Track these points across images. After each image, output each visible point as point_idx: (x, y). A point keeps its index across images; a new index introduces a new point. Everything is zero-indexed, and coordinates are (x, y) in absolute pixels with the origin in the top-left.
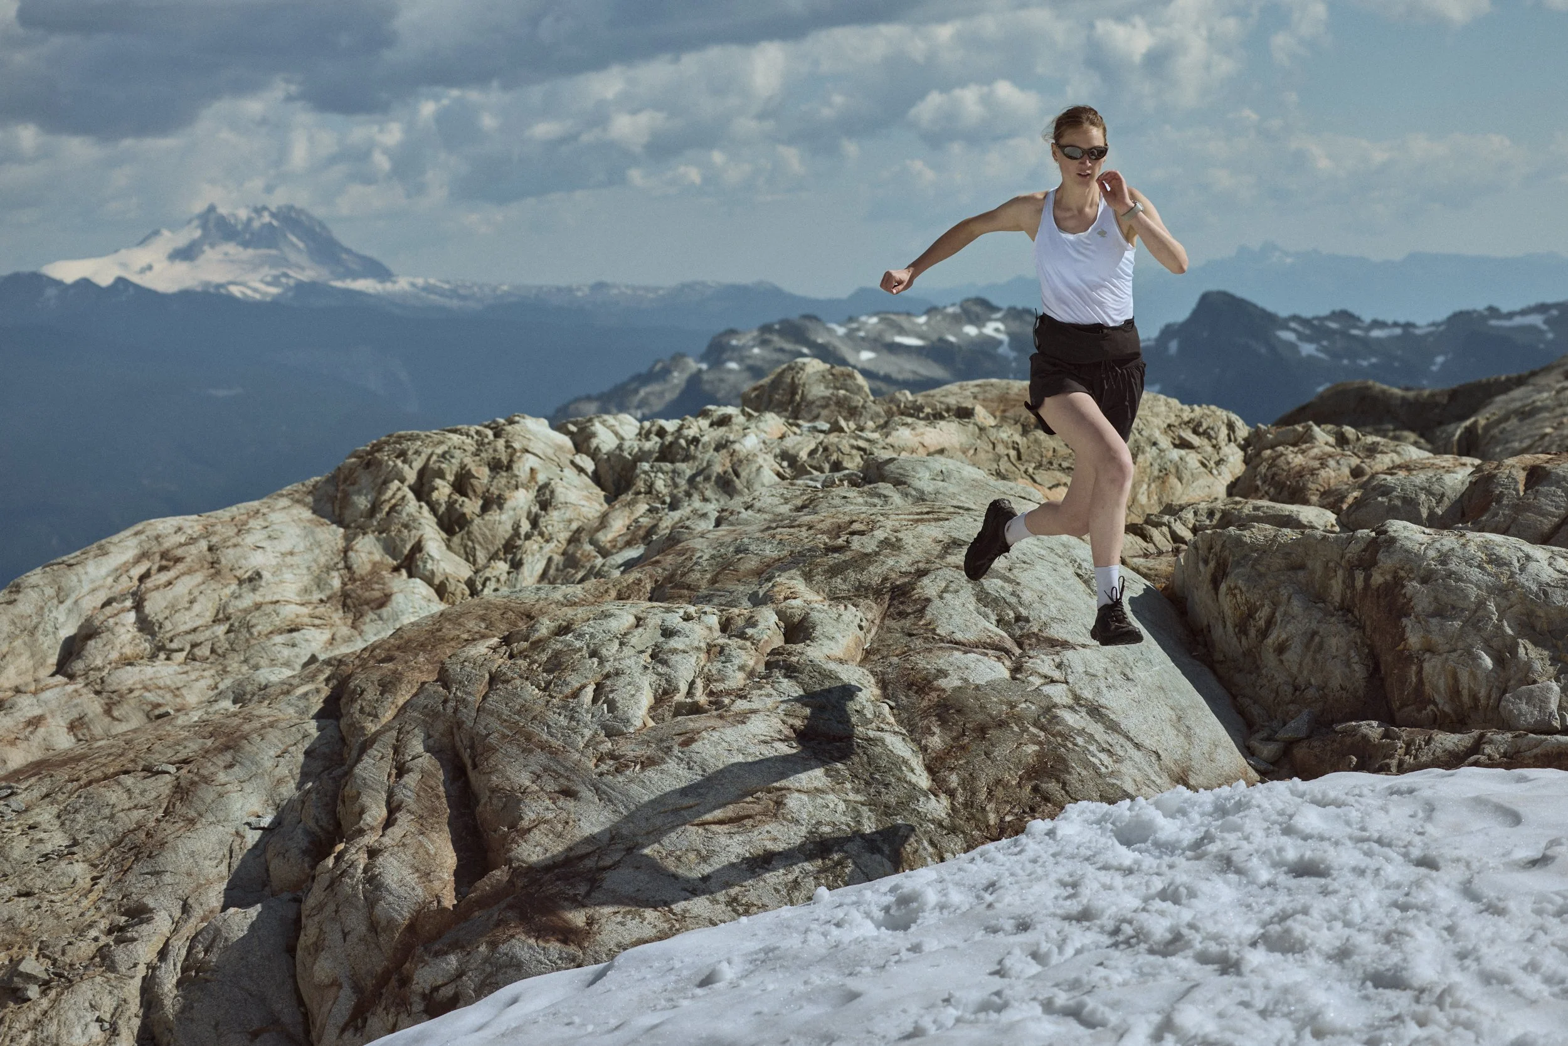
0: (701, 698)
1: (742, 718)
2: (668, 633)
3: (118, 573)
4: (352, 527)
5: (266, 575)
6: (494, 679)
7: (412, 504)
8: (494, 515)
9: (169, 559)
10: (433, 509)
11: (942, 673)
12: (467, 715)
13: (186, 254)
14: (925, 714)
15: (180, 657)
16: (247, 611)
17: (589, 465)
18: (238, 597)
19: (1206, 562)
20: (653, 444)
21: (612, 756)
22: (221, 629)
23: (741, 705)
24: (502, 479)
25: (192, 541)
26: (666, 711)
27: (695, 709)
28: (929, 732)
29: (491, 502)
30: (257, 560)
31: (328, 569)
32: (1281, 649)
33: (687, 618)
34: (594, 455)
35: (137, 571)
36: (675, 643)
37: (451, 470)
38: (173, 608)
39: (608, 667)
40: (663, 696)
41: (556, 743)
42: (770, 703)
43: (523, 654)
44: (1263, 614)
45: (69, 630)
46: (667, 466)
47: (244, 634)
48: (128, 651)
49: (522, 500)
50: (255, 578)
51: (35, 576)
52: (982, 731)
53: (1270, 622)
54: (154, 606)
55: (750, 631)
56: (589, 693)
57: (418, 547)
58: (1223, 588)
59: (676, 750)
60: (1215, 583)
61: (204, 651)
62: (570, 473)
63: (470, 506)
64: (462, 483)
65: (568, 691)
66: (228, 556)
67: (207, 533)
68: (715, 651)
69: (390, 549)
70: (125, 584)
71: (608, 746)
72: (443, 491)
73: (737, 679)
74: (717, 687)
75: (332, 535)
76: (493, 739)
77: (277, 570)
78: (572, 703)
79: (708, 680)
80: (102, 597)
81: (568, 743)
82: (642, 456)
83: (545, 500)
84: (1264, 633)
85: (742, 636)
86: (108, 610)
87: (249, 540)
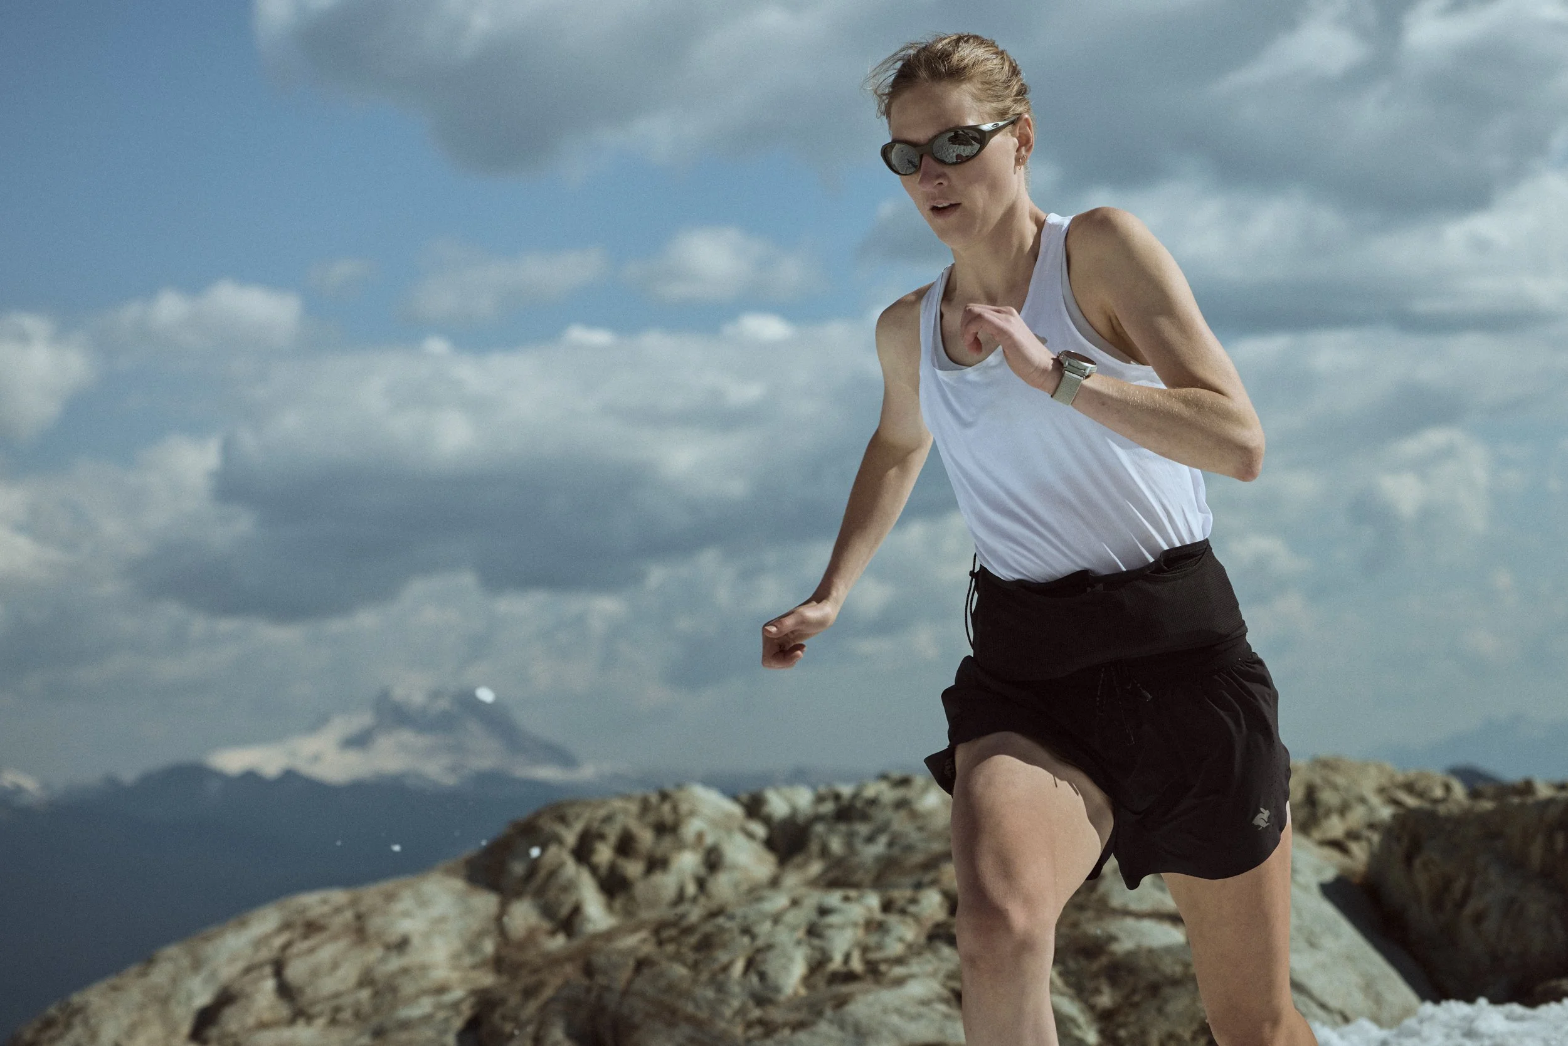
0: (857, 965)
1: (900, 982)
2: (824, 911)
3: (259, 943)
4: (507, 892)
5: (416, 941)
6: (642, 964)
7: (571, 868)
8: (658, 878)
9: (312, 928)
10: (594, 870)
11: (1112, 938)
12: (611, 1001)
13: (358, 741)
14: (1096, 976)
15: (320, 1022)
16: (393, 975)
17: (760, 830)
18: (383, 960)
19: (1398, 839)
20: (828, 807)
21: (761, 1022)
22: (365, 994)
23: (898, 971)
24: (667, 842)
25: (338, 910)
26: (820, 981)
27: (849, 977)
28: (1097, 991)
29: (656, 864)
30: (406, 926)
31: (481, 934)
32: (1479, 918)
33: (846, 899)
34: (767, 820)
35: (278, 941)
36: (833, 919)
37: (613, 833)
38: (315, 973)
39: (760, 942)
40: (817, 966)
41: (703, 1015)
42: (929, 968)
43: (672, 940)
44: (1458, 886)
45: (203, 998)
46: (843, 827)
47: (389, 997)
48: (267, 1016)
49: (687, 862)
50: (402, 945)
51: (172, 950)
52: (1154, 989)
53: (1467, 894)
54: (295, 971)
55: (912, 909)
56: (739, 966)
57: (577, 910)
58: (1417, 863)
59: (829, 1013)
60: (1409, 859)
61: (347, 1015)
62: (740, 839)
63: (633, 869)
64: (626, 846)
65: (716, 966)
66: (375, 923)
67: (354, 903)
68: (874, 926)
69: (547, 911)
70: (265, 954)
71: (756, 1013)
72: (604, 854)
73: (895, 948)
74: (874, 956)
75: (486, 902)
76: (637, 1018)
77: (427, 936)
78: (721, 977)
79: (865, 949)
80: (240, 965)
81: (715, 1012)
82: (818, 818)
83: (713, 861)
84: (1461, 905)
85: (903, 912)
86: (247, 978)
87: (399, 907)
